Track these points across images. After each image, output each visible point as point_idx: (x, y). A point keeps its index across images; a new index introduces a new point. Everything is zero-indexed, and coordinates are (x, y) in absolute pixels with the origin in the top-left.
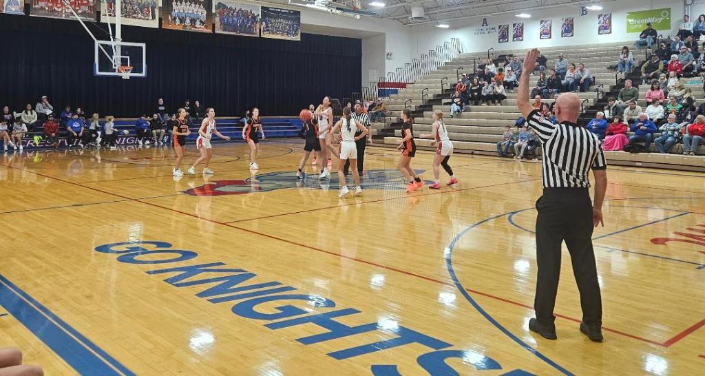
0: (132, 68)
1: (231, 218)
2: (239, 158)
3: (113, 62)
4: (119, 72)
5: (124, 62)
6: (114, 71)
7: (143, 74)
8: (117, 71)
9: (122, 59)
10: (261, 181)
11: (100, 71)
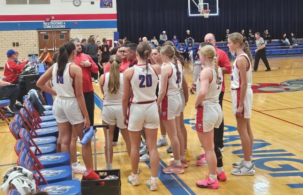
0: (210, 10)
1: (264, 108)
2: (280, 68)
3: (199, 8)
4: (203, 13)
5: (205, 7)
6: (199, 13)
7: (217, 14)
8: (201, 13)
9: (204, 5)
10: (291, 84)
11: (191, 13)
